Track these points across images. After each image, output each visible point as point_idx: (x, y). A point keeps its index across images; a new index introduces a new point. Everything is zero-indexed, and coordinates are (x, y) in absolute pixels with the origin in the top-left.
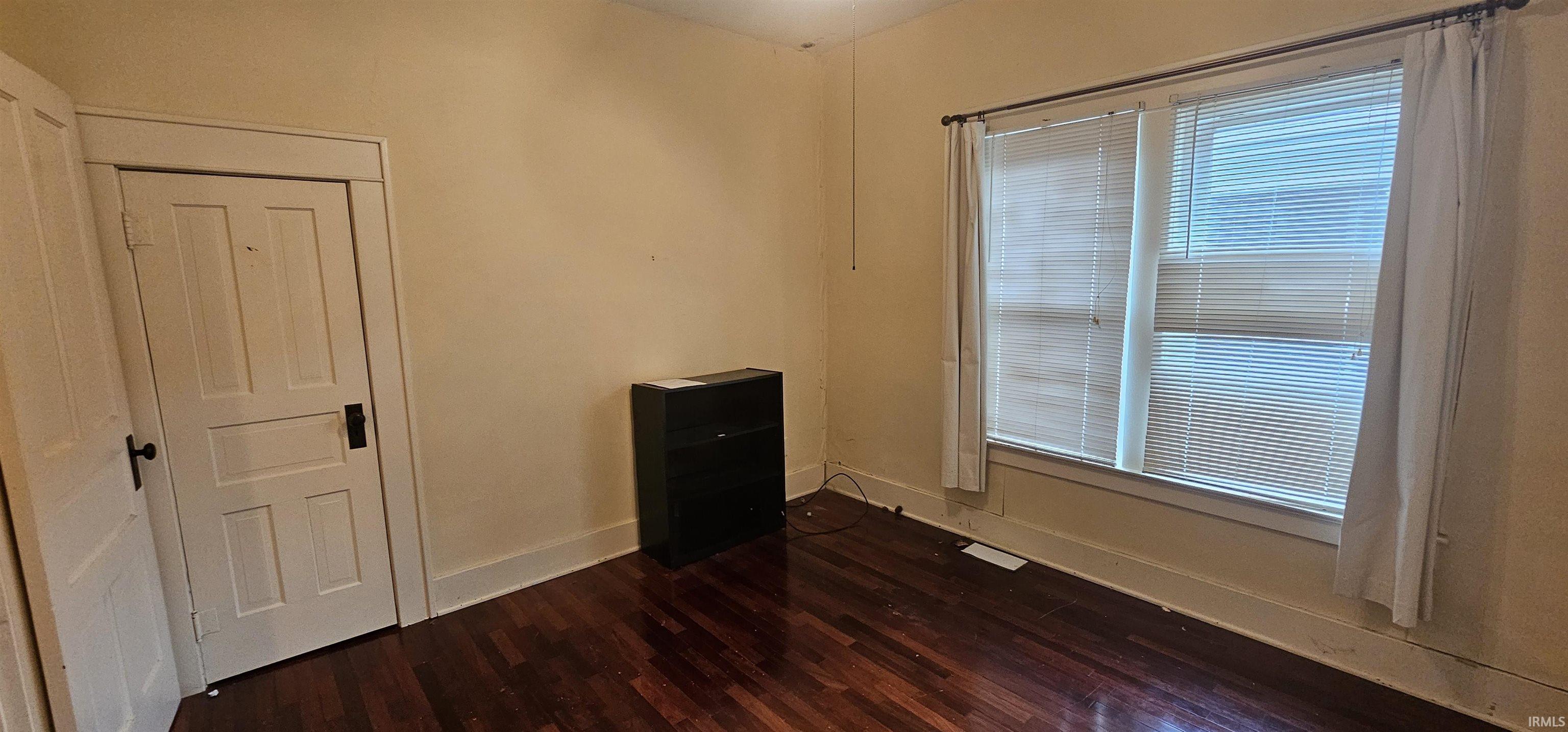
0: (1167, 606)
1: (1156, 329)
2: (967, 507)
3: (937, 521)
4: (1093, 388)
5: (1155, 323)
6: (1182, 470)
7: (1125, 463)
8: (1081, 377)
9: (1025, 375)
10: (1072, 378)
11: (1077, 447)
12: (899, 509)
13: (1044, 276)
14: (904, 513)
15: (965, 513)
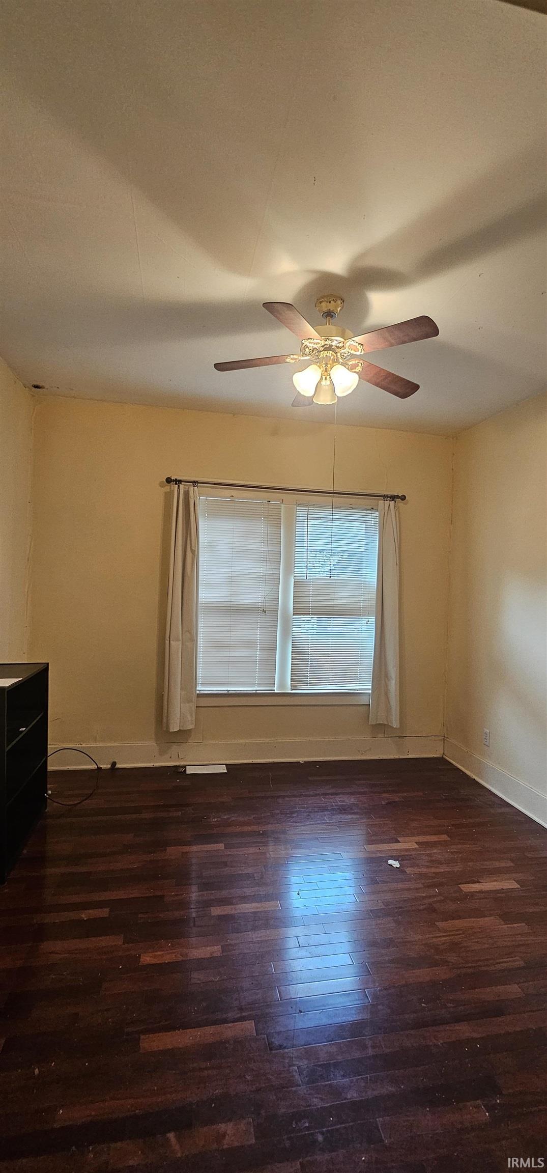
0: (301, 760)
1: (294, 614)
2: (176, 744)
3: (150, 762)
4: (262, 649)
5: (293, 611)
6: (307, 685)
7: (279, 688)
8: (256, 643)
9: (219, 646)
10: (250, 644)
11: (253, 685)
12: (114, 764)
13: (232, 585)
14: (118, 766)
15: (175, 749)
